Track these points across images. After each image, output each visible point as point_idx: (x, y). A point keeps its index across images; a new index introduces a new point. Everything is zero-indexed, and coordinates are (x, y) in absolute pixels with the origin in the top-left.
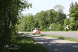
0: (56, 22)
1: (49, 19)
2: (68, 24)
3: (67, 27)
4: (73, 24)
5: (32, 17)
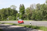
0: (11, 15)
1: (7, 13)
2: (19, 16)
3: (18, 18)
4: (22, 16)
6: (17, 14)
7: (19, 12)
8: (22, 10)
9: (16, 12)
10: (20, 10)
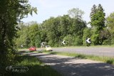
0: (71, 34)
2: (89, 36)
3: (88, 41)
5: (37, 26)
6: (85, 31)
7: (89, 26)
8: (97, 19)
9: (81, 25)
10: (93, 20)
